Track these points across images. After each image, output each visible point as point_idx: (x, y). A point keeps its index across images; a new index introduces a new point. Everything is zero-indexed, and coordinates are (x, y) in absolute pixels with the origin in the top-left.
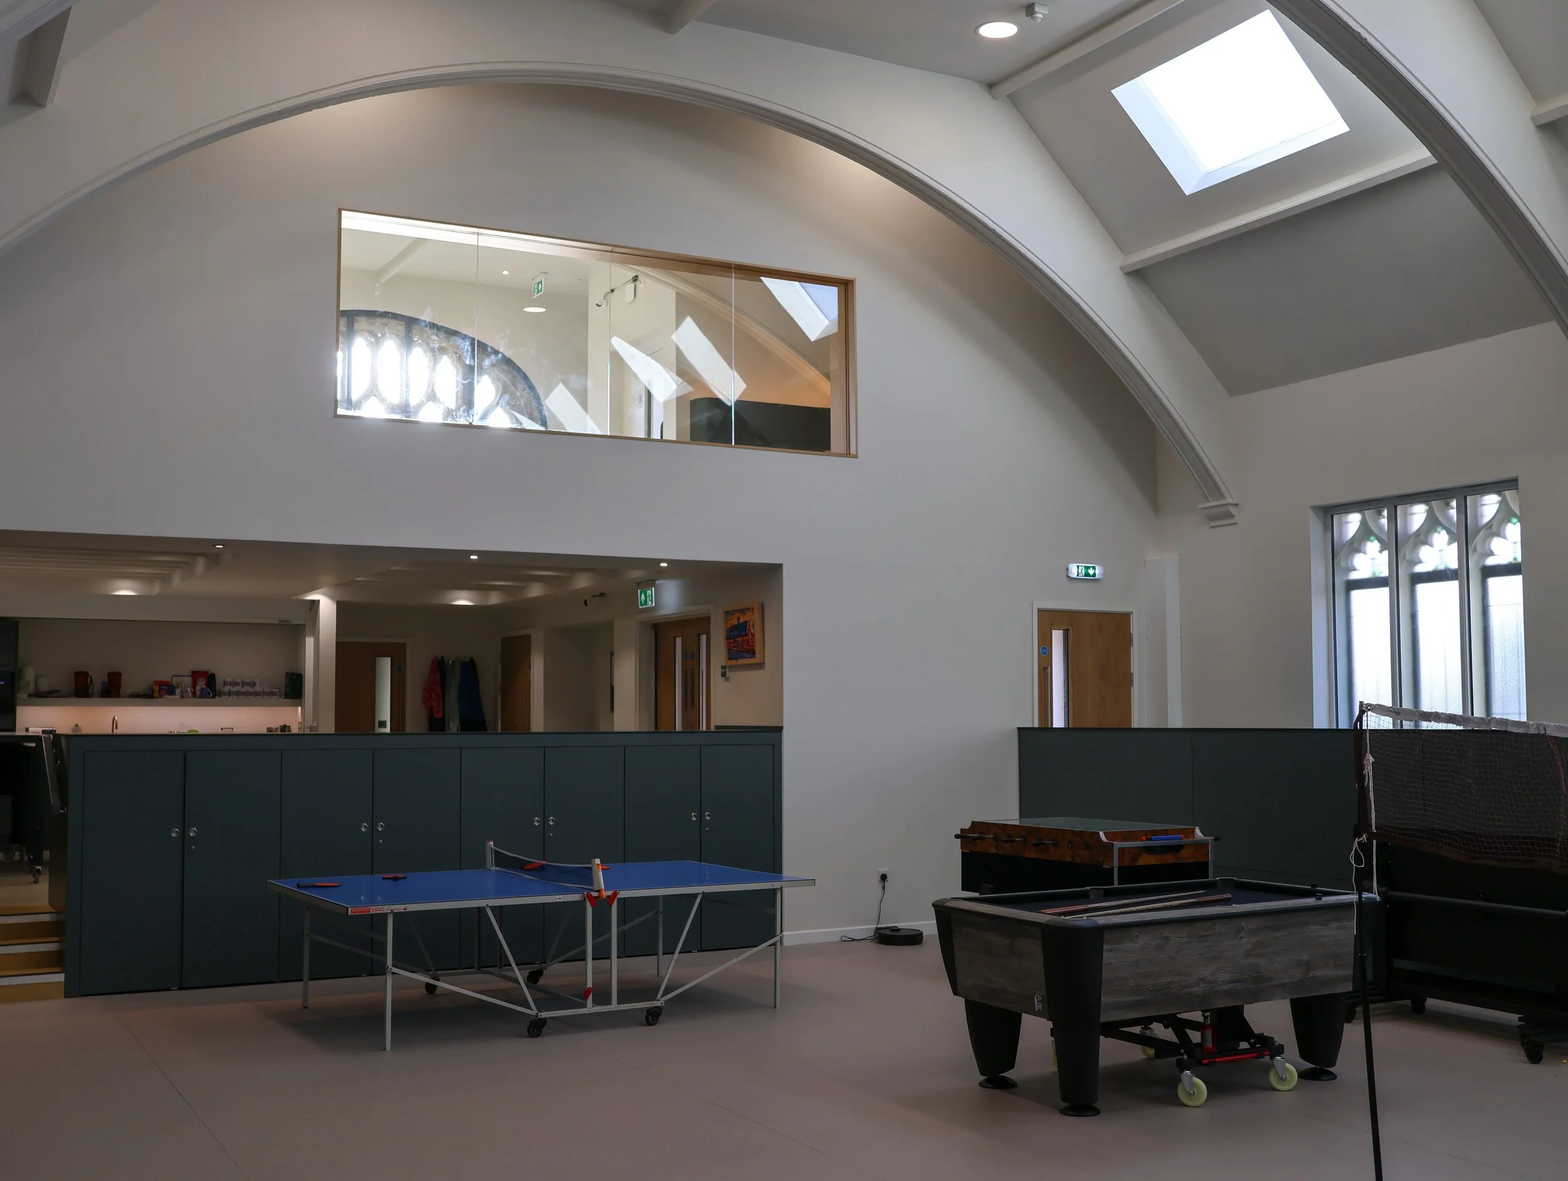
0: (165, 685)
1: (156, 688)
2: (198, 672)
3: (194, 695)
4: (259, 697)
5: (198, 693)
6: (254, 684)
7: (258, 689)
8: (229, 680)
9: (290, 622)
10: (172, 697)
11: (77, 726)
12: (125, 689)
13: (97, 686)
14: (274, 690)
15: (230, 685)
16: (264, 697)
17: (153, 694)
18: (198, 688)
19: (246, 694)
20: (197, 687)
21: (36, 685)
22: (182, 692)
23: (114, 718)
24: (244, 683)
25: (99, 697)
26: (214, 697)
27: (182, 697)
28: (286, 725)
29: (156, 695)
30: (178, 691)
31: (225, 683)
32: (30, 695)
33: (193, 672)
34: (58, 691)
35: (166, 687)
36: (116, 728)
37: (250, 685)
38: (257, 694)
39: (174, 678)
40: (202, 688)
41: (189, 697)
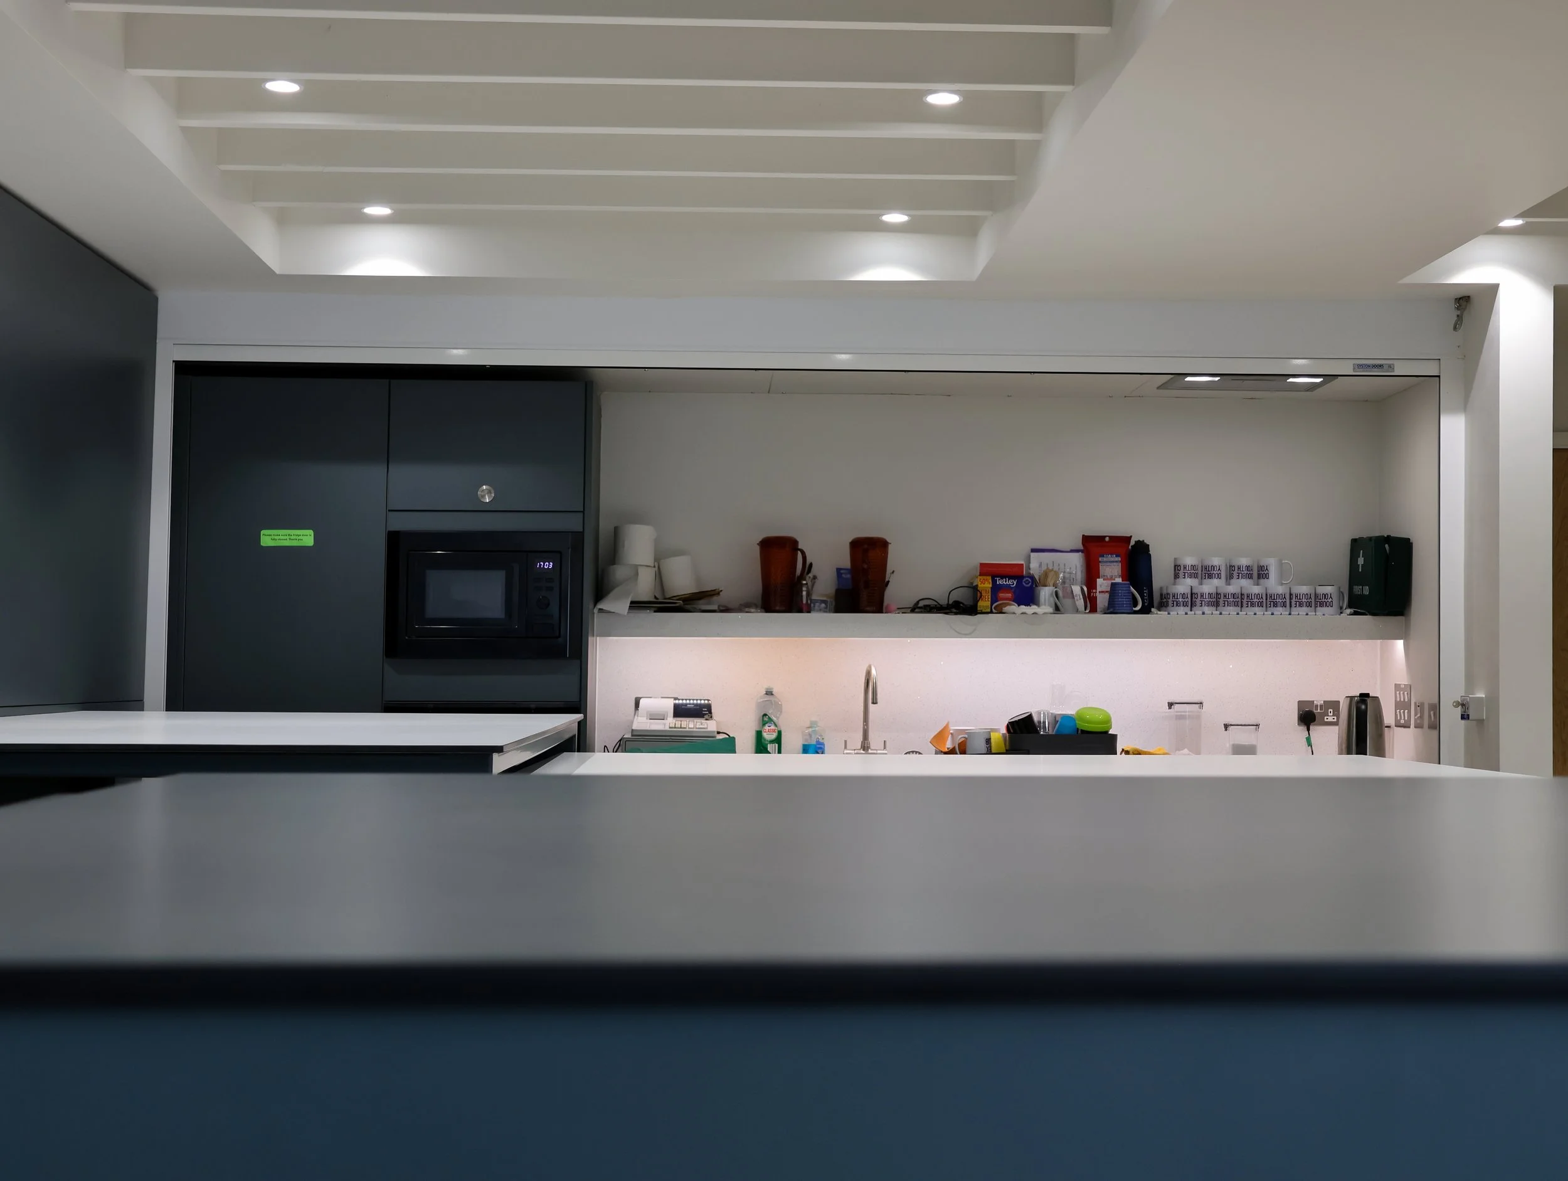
0: (1011, 577)
1: (986, 585)
2: (1101, 539)
3: (1091, 605)
4: (1279, 610)
5: (1102, 600)
6: (1262, 573)
7: (1274, 585)
8: (1189, 561)
9: (1391, 367)
10: (1030, 610)
11: (769, 693)
12: (898, 589)
13: (824, 582)
14: (1322, 590)
15: (1195, 576)
16: (1295, 611)
17: (976, 601)
18: (1102, 584)
19: (1241, 601)
20: (1099, 581)
21: (659, 576)
22: (1057, 594)
23: (868, 673)
24: (1232, 572)
25: (826, 610)
26: (1146, 610)
27: (1057, 609)
28: (1367, 695)
29: (984, 604)
30: (1045, 593)
31: (1178, 570)
32: (636, 605)
33: (1087, 540)
34: (715, 593)
35: (1013, 583)
36: (875, 702)
37: (1250, 577)
38: (1270, 601)
39: (1033, 555)
40: (1113, 585)
41: (1077, 611)
